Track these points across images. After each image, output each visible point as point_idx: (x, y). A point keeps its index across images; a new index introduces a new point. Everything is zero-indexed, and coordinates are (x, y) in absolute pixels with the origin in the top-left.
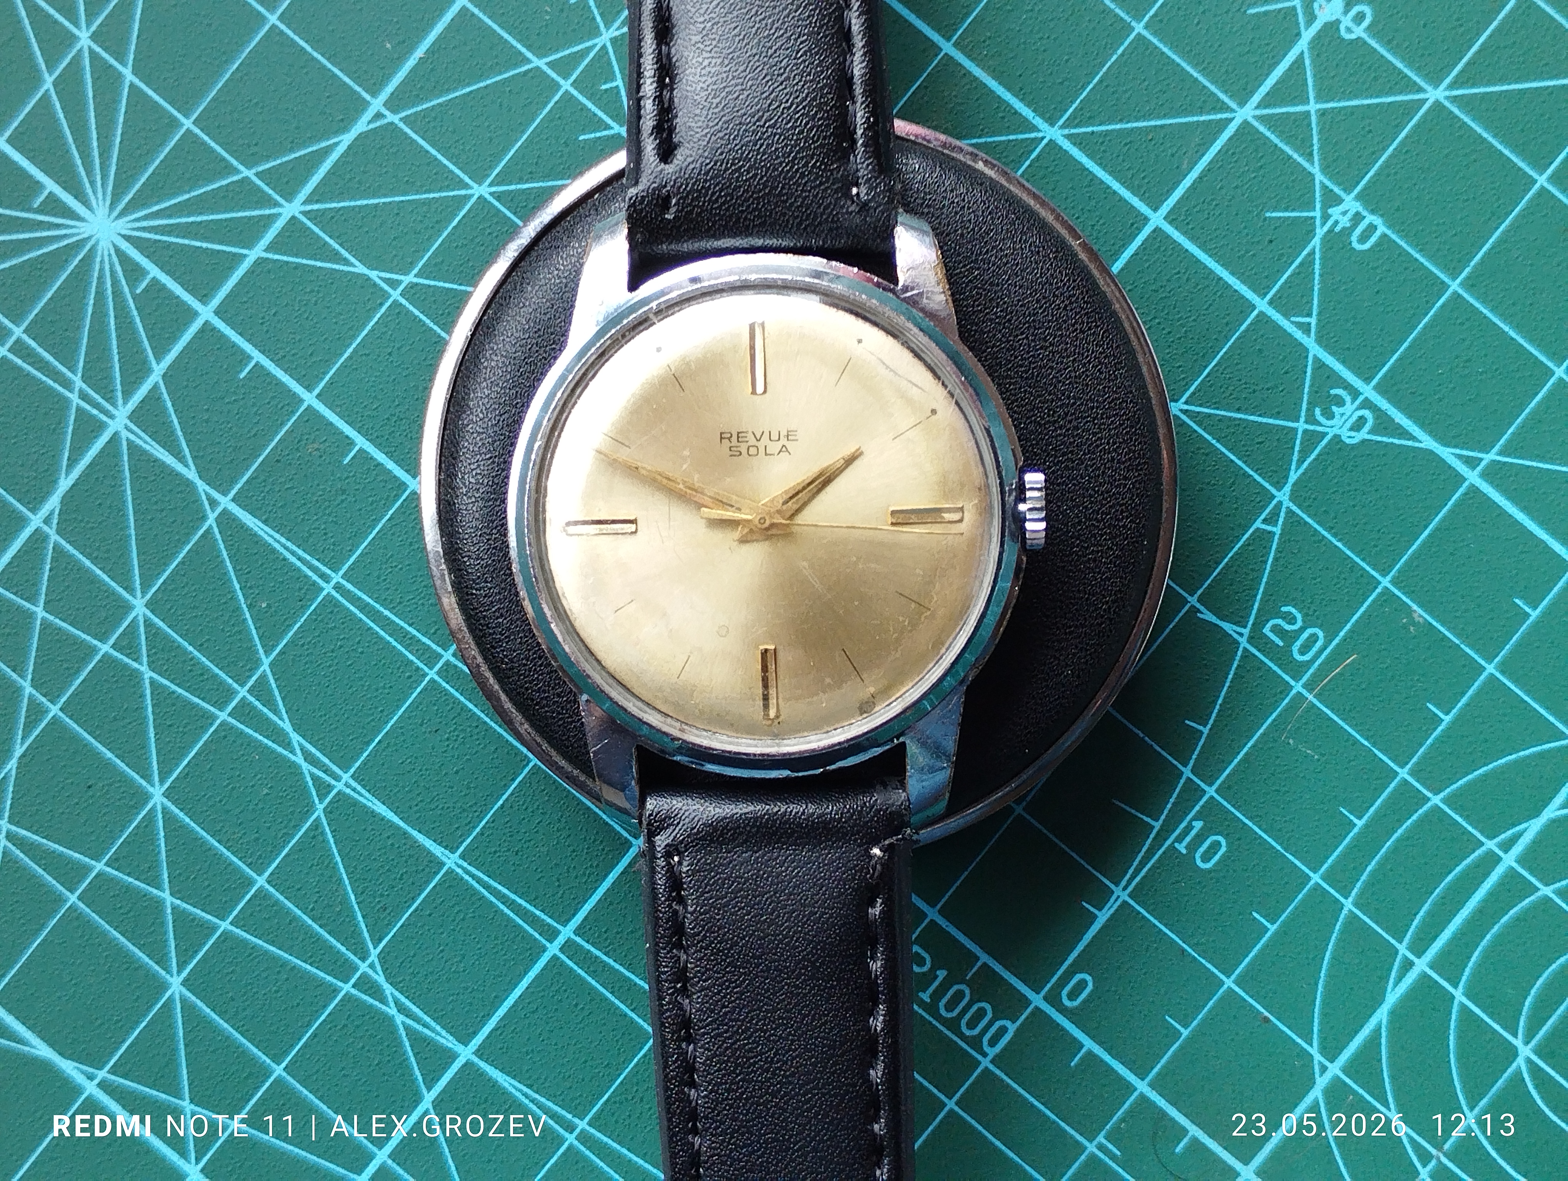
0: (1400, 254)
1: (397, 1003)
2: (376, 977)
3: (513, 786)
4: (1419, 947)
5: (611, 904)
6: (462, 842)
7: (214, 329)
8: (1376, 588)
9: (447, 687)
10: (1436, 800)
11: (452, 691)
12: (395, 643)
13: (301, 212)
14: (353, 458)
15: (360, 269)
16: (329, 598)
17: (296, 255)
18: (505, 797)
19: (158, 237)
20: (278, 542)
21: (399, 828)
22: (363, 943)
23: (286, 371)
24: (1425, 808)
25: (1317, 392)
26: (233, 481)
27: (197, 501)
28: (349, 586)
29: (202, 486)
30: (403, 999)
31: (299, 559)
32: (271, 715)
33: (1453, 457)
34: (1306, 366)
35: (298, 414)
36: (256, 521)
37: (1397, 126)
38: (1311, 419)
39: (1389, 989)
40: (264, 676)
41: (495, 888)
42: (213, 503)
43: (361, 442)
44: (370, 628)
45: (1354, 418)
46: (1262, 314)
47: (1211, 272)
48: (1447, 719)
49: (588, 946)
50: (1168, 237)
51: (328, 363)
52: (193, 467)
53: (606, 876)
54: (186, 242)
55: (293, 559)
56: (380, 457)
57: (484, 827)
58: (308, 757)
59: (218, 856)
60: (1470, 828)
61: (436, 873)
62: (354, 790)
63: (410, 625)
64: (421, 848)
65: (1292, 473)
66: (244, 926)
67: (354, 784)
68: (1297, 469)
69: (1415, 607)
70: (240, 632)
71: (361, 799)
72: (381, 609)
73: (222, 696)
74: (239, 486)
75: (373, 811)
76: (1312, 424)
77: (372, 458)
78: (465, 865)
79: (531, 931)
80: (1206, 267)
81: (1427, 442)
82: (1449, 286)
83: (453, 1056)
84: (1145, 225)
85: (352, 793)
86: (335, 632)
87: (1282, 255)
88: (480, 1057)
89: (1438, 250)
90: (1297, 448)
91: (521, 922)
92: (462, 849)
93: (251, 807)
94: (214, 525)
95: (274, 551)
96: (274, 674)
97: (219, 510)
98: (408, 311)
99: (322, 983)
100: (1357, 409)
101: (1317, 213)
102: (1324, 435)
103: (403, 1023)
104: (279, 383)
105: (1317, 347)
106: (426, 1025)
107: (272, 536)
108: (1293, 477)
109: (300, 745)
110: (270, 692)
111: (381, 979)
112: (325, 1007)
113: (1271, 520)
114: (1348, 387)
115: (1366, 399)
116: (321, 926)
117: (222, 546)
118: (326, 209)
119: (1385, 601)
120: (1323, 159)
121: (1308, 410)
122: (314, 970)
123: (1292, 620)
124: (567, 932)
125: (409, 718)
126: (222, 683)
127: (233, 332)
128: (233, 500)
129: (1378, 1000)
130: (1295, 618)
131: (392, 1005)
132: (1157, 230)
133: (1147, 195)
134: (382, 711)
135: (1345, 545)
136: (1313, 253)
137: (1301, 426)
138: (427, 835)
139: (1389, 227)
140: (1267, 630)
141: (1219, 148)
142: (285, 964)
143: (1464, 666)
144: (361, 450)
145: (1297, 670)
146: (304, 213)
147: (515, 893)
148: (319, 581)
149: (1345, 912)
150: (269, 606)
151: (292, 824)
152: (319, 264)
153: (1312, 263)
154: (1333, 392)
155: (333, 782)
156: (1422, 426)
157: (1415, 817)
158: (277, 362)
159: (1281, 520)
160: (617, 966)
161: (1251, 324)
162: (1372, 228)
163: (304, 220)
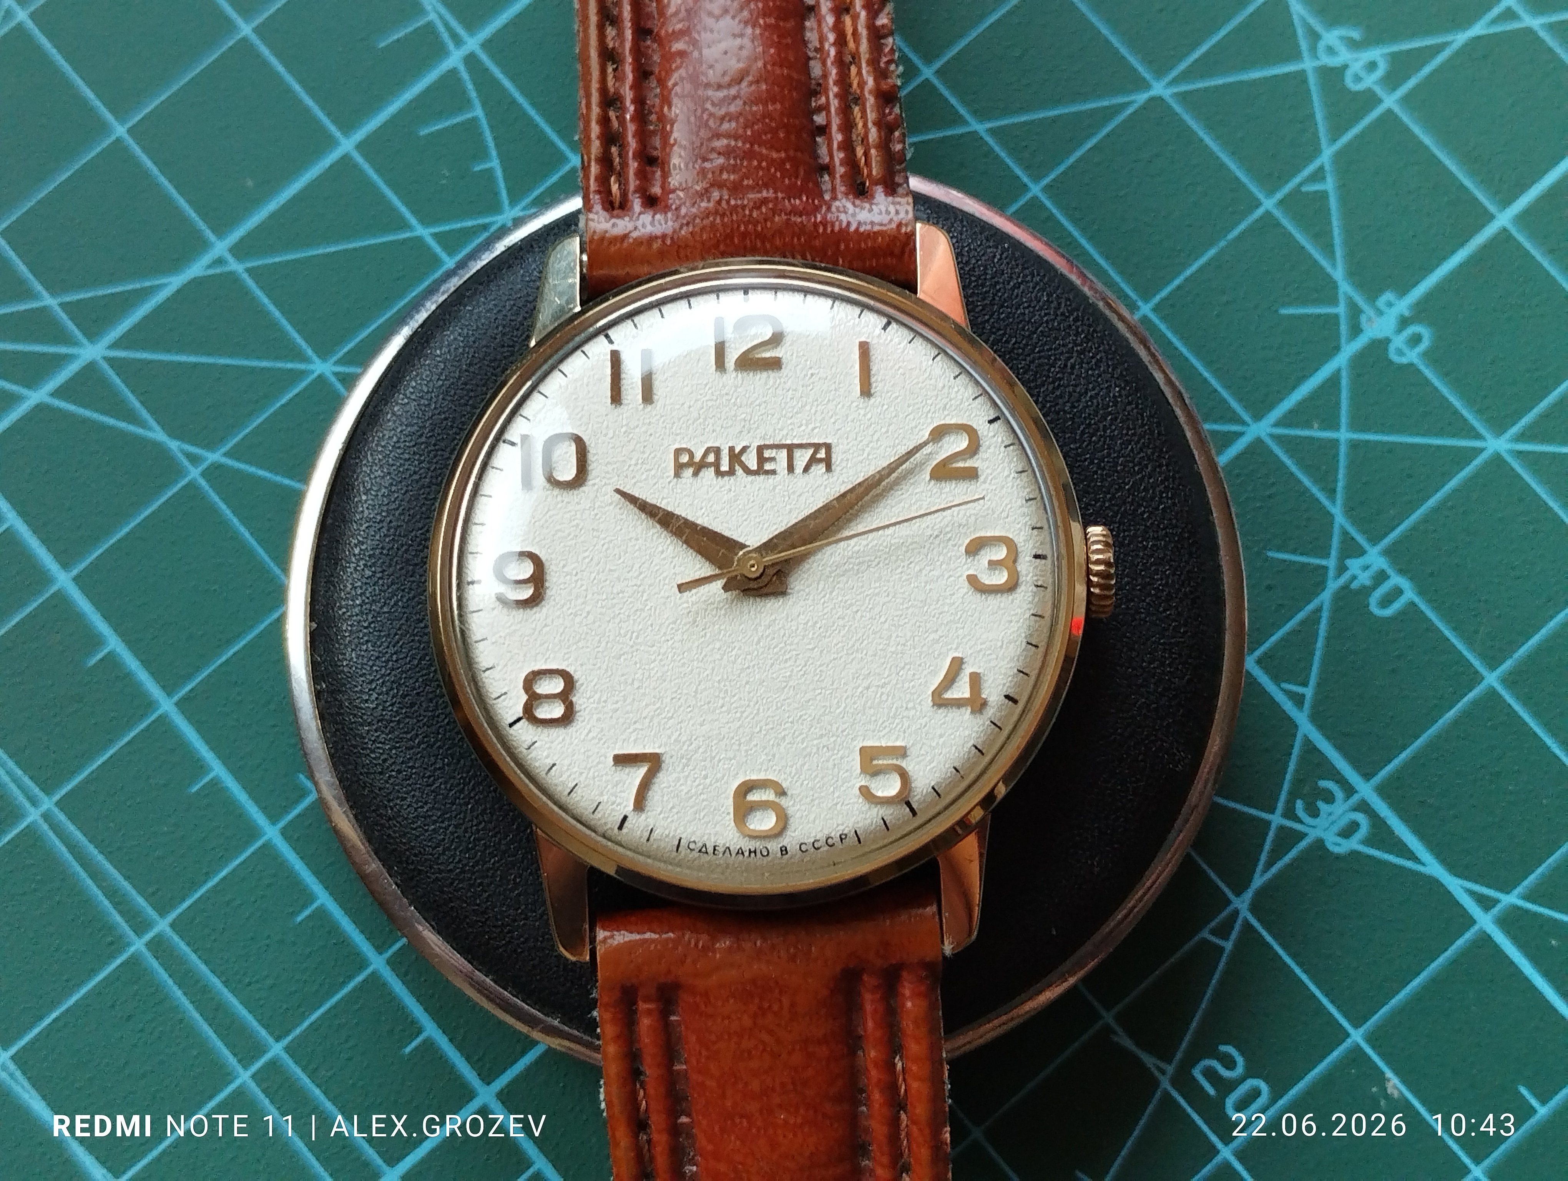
0: (1427, 629)
6: (129, 1167)
8: (1343, 1041)
9: (155, 964)
11: (160, 970)
12: (101, 898)
13: (105, 358)
14: (102, 660)
15: (158, 435)
16: (32, 828)
17: (84, 405)
23: (43, 541)
25: (1301, 781)
28: (62, 817)
33: (1461, 891)
34: (1293, 747)
35: (46, 596)
37: (1443, 475)
38: (1290, 813)
43: (114, 643)
44: (76, 873)
45: (1345, 821)
51: (95, 540)
56: (133, 664)
62: (11, 1076)
63: (126, 878)
64: (76, 1165)
65: (1257, 875)
67: (12, 1068)
68: (1264, 872)
69: (1389, 1074)
71: (17, 1089)
72: (95, 853)
75: (27, 1106)
76: (1290, 820)
77: (123, 664)
81: (1433, 867)
82: (1483, 679)
86: (31, 872)
87: (1281, 605)
89: (1475, 631)
90: (1267, 846)
98: (205, 496)
101: (1331, 563)
102: (1302, 836)
104: (31, 555)
105: (1310, 725)
108: (1258, 881)
113: (1223, 931)
114: (1341, 781)
115: (1363, 800)
118: (135, 360)
119: (1353, 1060)
120: (1348, 499)
121: (1287, 801)
123: (1231, 1065)
125: (101, 994)
130: (1234, 1062)
134: (66, 981)
135: (1310, 978)
136: (1319, 610)
137: (1276, 819)
139: (1419, 594)
140: (1196, 1072)
143: (1443, 1161)
144: (112, 652)
145: (1228, 1128)
148: (27, 805)
152: (112, 422)
153: (1317, 621)
154: (1322, 784)
156: (1428, 846)
158: (35, 531)
159: (1234, 935)
162: (1398, 592)
163: (105, 366)
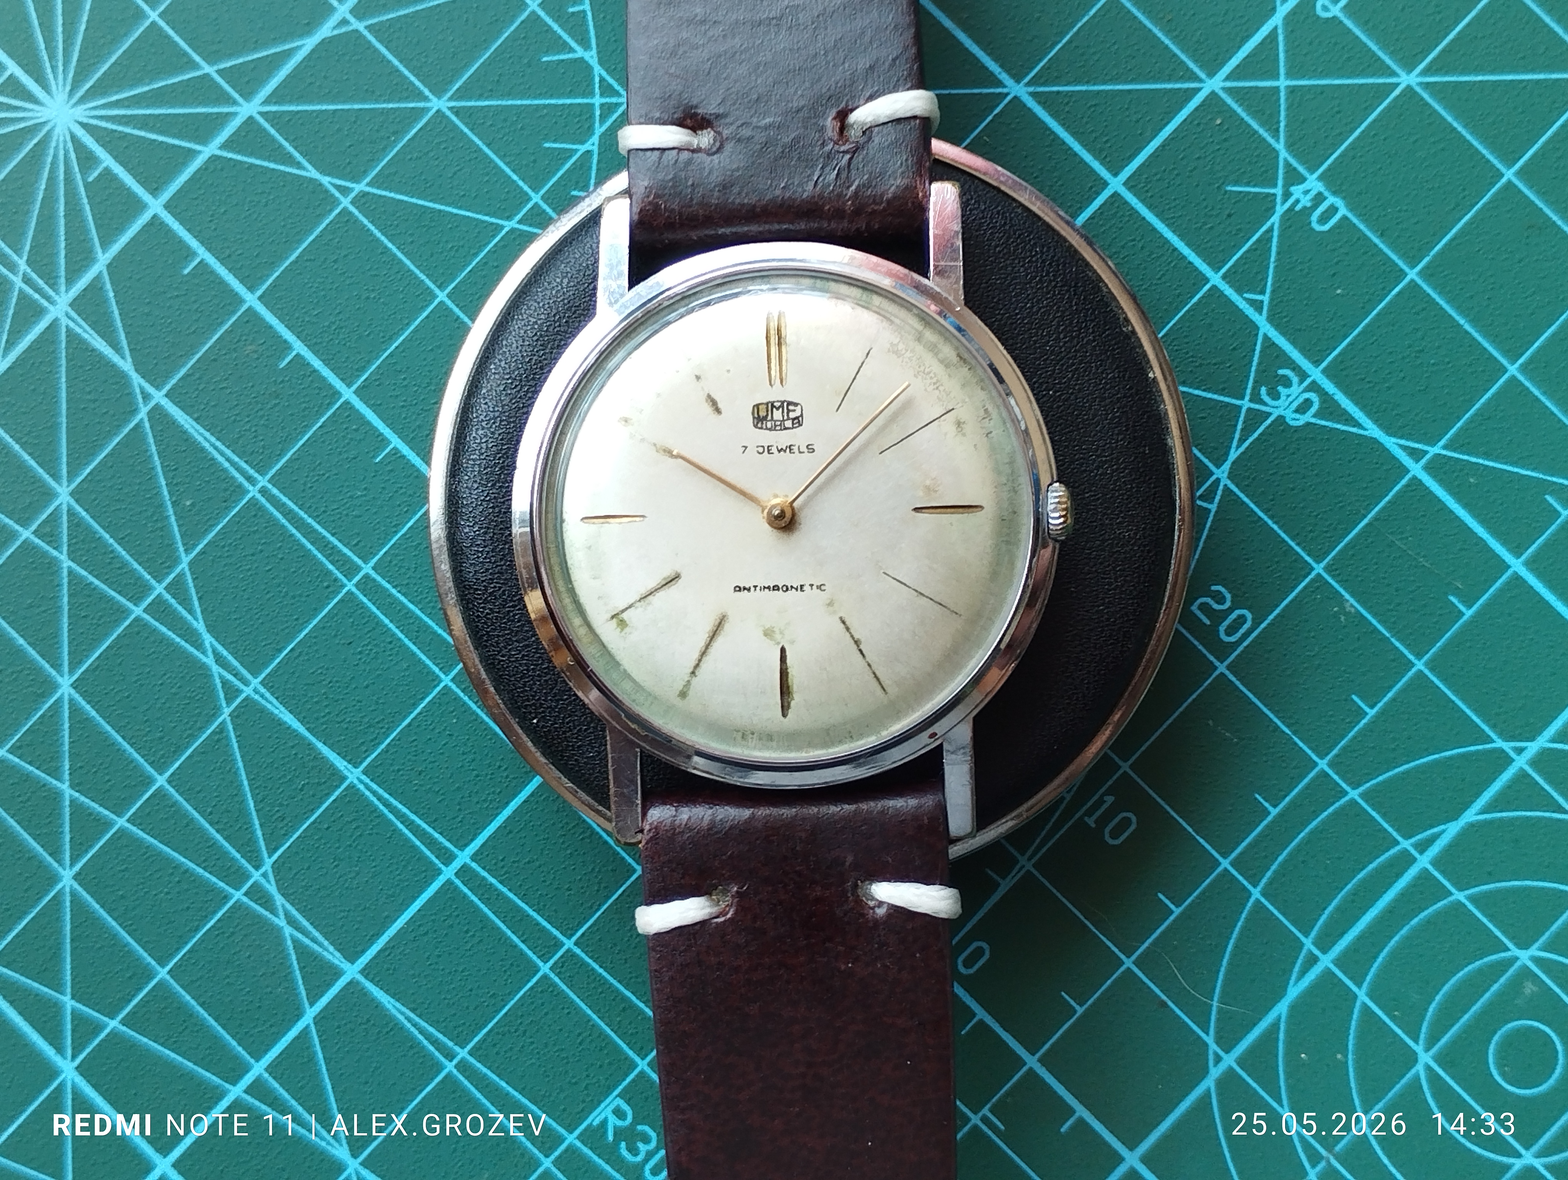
0: (1359, 239)
1: (287, 915)
2: (267, 886)
3: (422, 705)
4: (1325, 943)
5: (510, 832)
6: (366, 758)
7: (162, 224)
8: (1309, 574)
9: (365, 600)
10: (1354, 794)
11: (370, 605)
12: (316, 552)
13: (260, 113)
14: (289, 363)
15: (312, 173)
16: (253, 502)
17: (251, 155)
18: (412, 716)
19: (114, 127)
20: (208, 441)
21: (304, 738)
22: (258, 851)
23: (230, 270)
24: (1343, 801)
25: (1265, 371)
26: (168, 376)
27: (131, 394)
28: (275, 491)
29: (136, 379)
30: (294, 912)
31: (228, 460)
32: (184, 613)
33: (1397, 447)
34: (1255, 344)
35: (239, 314)
36: (188, 418)
37: (1366, 108)
38: (1256, 398)
39: (1292, 982)
40: (181, 575)
41: (395, 807)
42: (146, 397)
43: (299, 347)
44: (292, 535)
45: (1301, 400)
46: (1214, 288)
47: (1167, 241)
48: (1371, 712)
49: (484, 874)
50: (1126, 203)
51: (272, 265)
52: (129, 360)
53: (507, 803)
54: (142, 133)
55: (221, 459)
56: (316, 363)
57: (389, 744)
58: (220, 660)
59: (120, 751)
60: (1386, 826)
61: (338, 787)
62: (262, 696)
63: (333, 535)
64: (324, 760)
65: (1233, 450)
66: (140, 824)
67: (263, 690)
68: (1238, 447)
69: (1347, 596)
70: (162, 529)
71: (269, 706)
72: (305, 516)
73: (138, 591)
74: (173, 381)
75: (280, 719)
76: (1257, 403)
77: (308, 364)
78: (368, 781)
79: (428, 853)
80: (1161, 236)
81: (1373, 430)
82: (1406, 275)
83: (338, 973)
84: (1103, 189)
85: (260, 699)
86: (257, 536)
87: (1240, 230)
88: (366, 977)
89: (1398, 236)
90: (1240, 426)
91: (418, 843)
92: (365, 764)
93: (158, 706)
94: (146, 420)
95: (203, 450)
96: (192, 573)
97: (152, 404)
98: (357, 220)
99: (213, 889)
100: (1305, 391)
101: (1278, 191)
102: (1269, 414)
103: (291, 936)
104: (222, 282)
105: (1268, 326)
106: (314, 940)
107: (201, 434)
108: (1233, 455)
109: (212, 646)
110: (187, 590)
111: (272, 889)
112: (215, 912)
113: (1209, 496)
114: (1296, 368)
115: (1314, 382)
116: (218, 831)
117: (151, 440)
118: (284, 112)
119: (1318, 588)
120: (1289, 136)
121: (1254, 388)
122: (207, 875)
123: (1221, 600)
124: (464, 857)
125: (324, 628)
126: (140, 578)
127: (181, 228)
128: (166, 395)
129: (1279, 994)
130: (1224, 598)
131: (282, 916)
132: (1116, 195)
133: (1108, 160)
134: (297, 619)
135: (1280, 527)
136: (1270, 230)
137: (1246, 404)
138: (331, 747)
139: (1351, 210)
140: (1194, 608)
141: (1184, 117)
142: (178, 866)
143: (1393, 660)
144: (298, 355)
145: (1222, 651)
146: (261, 114)
147: (415, 813)
148: (246, 484)
149: (1252, 900)
150: (193, 505)
151: (198, 725)
152: (272, 166)
153: (1270, 240)
154: (1281, 372)
155: (242, 686)
156: (1369, 415)
157: (1331, 810)
158: (222, 261)
159: (1218, 498)
160: (511, 895)
161: (1203, 297)
162: (1333, 210)
163: (262, 121)
